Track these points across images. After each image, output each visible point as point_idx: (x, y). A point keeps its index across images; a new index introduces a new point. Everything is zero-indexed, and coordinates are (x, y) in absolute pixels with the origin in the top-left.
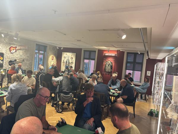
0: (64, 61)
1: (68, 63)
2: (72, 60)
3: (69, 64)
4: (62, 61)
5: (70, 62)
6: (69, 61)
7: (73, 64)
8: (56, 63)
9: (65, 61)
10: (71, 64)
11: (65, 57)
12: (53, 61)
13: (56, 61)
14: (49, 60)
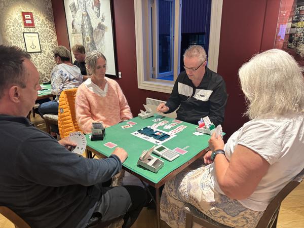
2: (98, 15)
5: (95, 26)
6: (90, 23)
7: (106, 34)
8: (55, 39)
10: (97, 34)
11: (74, 8)
12: (35, 30)
13: (50, 33)
14: (10, 29)
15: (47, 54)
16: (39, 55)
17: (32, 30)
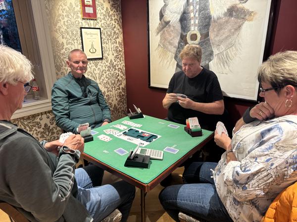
0: (168, 16)
1: (194, 29)
3: (206, 36)
4: (154, 22)
8: (120, 39)
9: (173, 17)
12: (96, 24)
13: (115, 29)
14: (62, 21)
15: (109, 61)
16: (100, 64)
17: (92, 23)
